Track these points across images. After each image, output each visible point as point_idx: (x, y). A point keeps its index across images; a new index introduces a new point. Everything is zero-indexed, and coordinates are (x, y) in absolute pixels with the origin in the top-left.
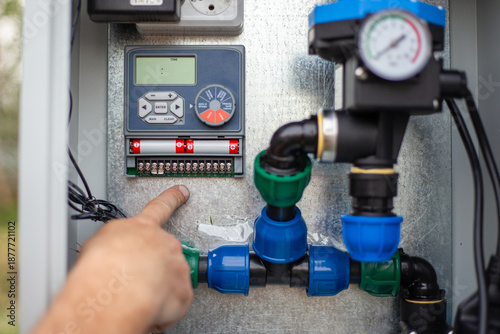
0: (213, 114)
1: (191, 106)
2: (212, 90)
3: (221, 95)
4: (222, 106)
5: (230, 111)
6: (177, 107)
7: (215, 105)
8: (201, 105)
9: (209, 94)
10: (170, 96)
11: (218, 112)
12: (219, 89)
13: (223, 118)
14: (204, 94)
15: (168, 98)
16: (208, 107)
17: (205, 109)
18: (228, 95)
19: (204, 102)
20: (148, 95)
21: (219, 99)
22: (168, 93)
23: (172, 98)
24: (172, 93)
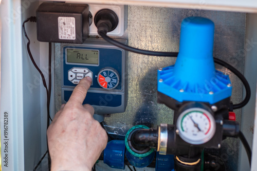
0: (103, 80)
1: (96, 76)
2: (115, 75)
3: (115, 81)
4: (109, 83)
5: (108, 87)
8: (105, 73)
9: (112, 75)
10: (85, 71)
11: (105, 82)
12: (116, 78)
13: (103, 86)
14: (111, 72)
16: (105, 77)
17: (104, 76)
18: (116, 84)
19: (107, 74)
21: (112, 80)
22: (84, 70)
24: (86, 70)
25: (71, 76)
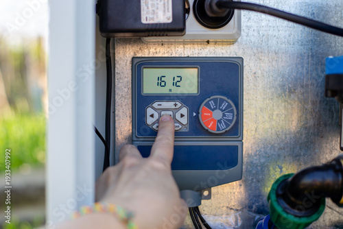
0: (209, 117)
1: (195, 114)
2: (229, 106)
3: (229, 116)
4: (220, 121)
5: (218, 129)
6: (182, 116)
7: (217, 115)
8: (212, 103)
9: (224, 106)
10: (176, 105)
11: (213, 120)
12: (232, 111)
13: (210, 126)
14: (222, 101)
15: (174, 107)
16: (213, 110)
17: (210, 108)
18: (231, 121)
19: (216, 105)
20: (155, 105)
21: (224, 115)
22: (174, 103)
23: (177, 107)
24: (177, 103)
25: (152, 116)
